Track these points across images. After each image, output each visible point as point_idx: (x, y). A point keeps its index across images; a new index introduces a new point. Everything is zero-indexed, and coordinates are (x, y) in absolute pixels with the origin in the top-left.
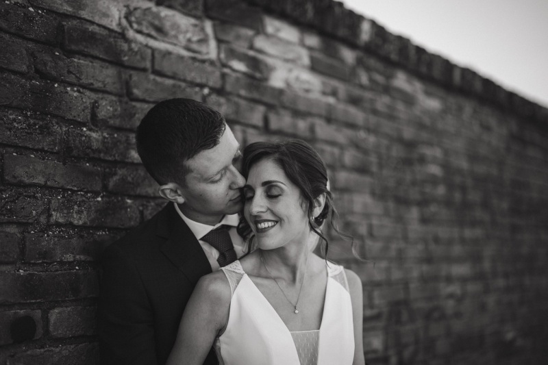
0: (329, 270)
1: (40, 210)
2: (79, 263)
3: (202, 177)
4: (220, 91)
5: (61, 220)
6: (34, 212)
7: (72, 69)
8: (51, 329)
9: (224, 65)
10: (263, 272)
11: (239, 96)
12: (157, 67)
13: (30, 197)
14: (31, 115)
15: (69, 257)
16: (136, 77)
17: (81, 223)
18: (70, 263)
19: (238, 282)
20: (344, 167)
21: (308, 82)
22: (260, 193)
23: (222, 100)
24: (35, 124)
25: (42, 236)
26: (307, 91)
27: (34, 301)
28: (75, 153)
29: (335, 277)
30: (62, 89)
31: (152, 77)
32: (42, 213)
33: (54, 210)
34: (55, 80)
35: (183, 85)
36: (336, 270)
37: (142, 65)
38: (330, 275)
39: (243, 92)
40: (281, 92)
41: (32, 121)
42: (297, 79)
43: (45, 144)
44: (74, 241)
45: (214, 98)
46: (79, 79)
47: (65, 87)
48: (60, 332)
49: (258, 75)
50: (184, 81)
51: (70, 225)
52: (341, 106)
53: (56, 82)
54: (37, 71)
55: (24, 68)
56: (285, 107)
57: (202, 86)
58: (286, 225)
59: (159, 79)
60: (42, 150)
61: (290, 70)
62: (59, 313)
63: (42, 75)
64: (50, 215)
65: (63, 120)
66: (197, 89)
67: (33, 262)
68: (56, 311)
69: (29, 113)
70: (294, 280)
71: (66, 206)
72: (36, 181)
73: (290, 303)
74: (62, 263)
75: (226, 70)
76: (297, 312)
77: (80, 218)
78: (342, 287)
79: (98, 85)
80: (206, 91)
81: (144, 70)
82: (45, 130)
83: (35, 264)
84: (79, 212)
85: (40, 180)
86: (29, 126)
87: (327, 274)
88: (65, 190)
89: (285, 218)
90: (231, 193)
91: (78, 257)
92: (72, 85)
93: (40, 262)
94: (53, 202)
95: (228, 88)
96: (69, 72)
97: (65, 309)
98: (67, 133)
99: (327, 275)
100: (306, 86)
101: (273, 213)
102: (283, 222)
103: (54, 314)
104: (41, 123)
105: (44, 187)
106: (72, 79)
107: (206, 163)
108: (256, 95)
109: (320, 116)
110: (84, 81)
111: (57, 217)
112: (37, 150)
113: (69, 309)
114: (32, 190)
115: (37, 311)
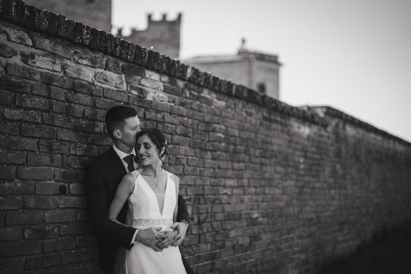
0: (168, 174)
2: (79, 168)
4: (127, 104)
6: (65, 150)
8: (71, 190)
9: (129, 92)
12: (104, 95)
13: (64, 144)
14: (65, 115)
15: (76, 166)
16: (97, 99)
17: (79, 154)
18: (76, 168)
19: (137, 177)
21: (163, 97)
22: (142, 146)
24: (66, 119)
25: (68, 158)
26: (162, 101)
27: (65, 181)
28: (77, 129)
29: (170, 177)
30: (74, 105)
31: (103, 99)
32: (68, 150)
33: (71, 150)
34: (72, 102)
37: (99, 95)
38: (168, 176)
39: (136, 103)
42: (158, 96)
43: (69, 126)
44: (77, 161)
46: (79, 101)
48: (73, 192)
49: (142, 96)
50: (114, 100)
51: (76, 155)
52: (177, 107)
54: (67, 100)
55: (63, 99)
56: (152, 109)
57: (121, 102)
58: (152, 158)
59: (105, 100)
60: (68, 128)
61: (155, 93)
62: (73, 185)
65: (74, 117)
66: (119, 103)
70: (156, 176)
71: (75, 148)
72: (66, 139)
73: (155, 184)
74: (73, 168)
75: (129, 94)
78: (172, 181)
79: (85, 103)
81: (100, 97)
82: (69, 121)
83: (66, 168)
84: (79, 150)
86: (64, 119)
88: (74, 142)
89: (151, 155)
91: (78, 166)
92: (77, 104)
94: (71, 146)
95: (130, 101)
96: (76, 99)
97: (75, 184)
98: (75, 122)
100: (162, 99)
101: (147, 153)
103: (71, 186)
104: (68, 118)
105: (69, 141)
106: (77, 102)
108: (141, 104)
109: (167, 112)
110: (81, 102)
111: (72, 152)
112: (66, 128)
114: (65, 142)
115: (67, 184)
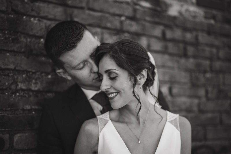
0: (168, 117)
1: (11, 82)
2: (35, 110)
3: (70, 66)
4: (132, 18)
5: (24, 88)
6: (7, 84)
7: (34, 8)
8: (14, 144)
9: (136, 4)
10: (121, 120)
11: (145, 20)
12: (91, 6)
13: (5, 75)
14: (7, 33)
15: (28, 107)
16: (76, 12)
17: (36, 89)
18: (29, 110)
19: (105, 125)
20: (219, 58)
21: (195, 12)
23: (133, 23)
24: (9, 38)
25: (11, 96)
26: (194, 17)
27: (4, 130)
28: (34, 52)
29: (171, 122)
30: (28, 19)
32: (12, 84)
33: (20, 82)
34: (23, 15)
35: (107, 15)
36: (173, 117)
37: (80, 5)
38: (168, 120)
39: (148, 19)
40: (174, 18)
41: (7, 36)
42: (187, 10)
43: (15, 48)
44: (32, 99)
45: (128, 22)
46: (39, 13)
47: (30, 18)
48: (20, 146)
49: (159, 9)
50: (108, 13)
51: (29, 90)
52: (219, 25)
53: (24, 15)
54: (13, 10)
55: (4, 8)
56: (177, 26)
57: (120, 16)
58: (123, 94)
59: (92, 13)
60: (14, 51)
61: (182, 6)
62: (20, 136)
63: (16, 12)
64: (17, 85)
65: (27, 35)
66: (117, 18)
67: (4, 109)
68: (19, 135)
69: (6, 32)
71: (28, 80)
72: (9, 67)
73: (136, 137)
74: (23, 110)
75: (138, 7)
76: (139, 142)
77: (36, 87)
78: (175, 128)
79: (50, 16)
80: (123, 18)
81: (82, 8)
82: (16, 41)
83: (6, 110)
84: (36, 83)
85: (12, 66)
86: (6, 38)
87: (167, 119)
88: (28, 72)
89: (121, 90)
90: (93, 75)
91: (33, 107)
92: (34, 17)
93: (9, 109)
94: (19, 78)
95: (138, 16)
96: (32, 10)
97: (24, 134)
98: (30, 42)
99: (166, 121)
100: (193, 14)
101: (115, 89)
102: (120, 92)
103: (17, 137)
104: (13, 37)
105: (14, 70)
106: (34, 13)
107: (70, 59)
108: (157, 20)
109: (202, 31)
110: (42, 14)
111: (21, 86)
112: (11, 51)
113: (26, 134)
114: (6, 72)
115: (6, 135)
